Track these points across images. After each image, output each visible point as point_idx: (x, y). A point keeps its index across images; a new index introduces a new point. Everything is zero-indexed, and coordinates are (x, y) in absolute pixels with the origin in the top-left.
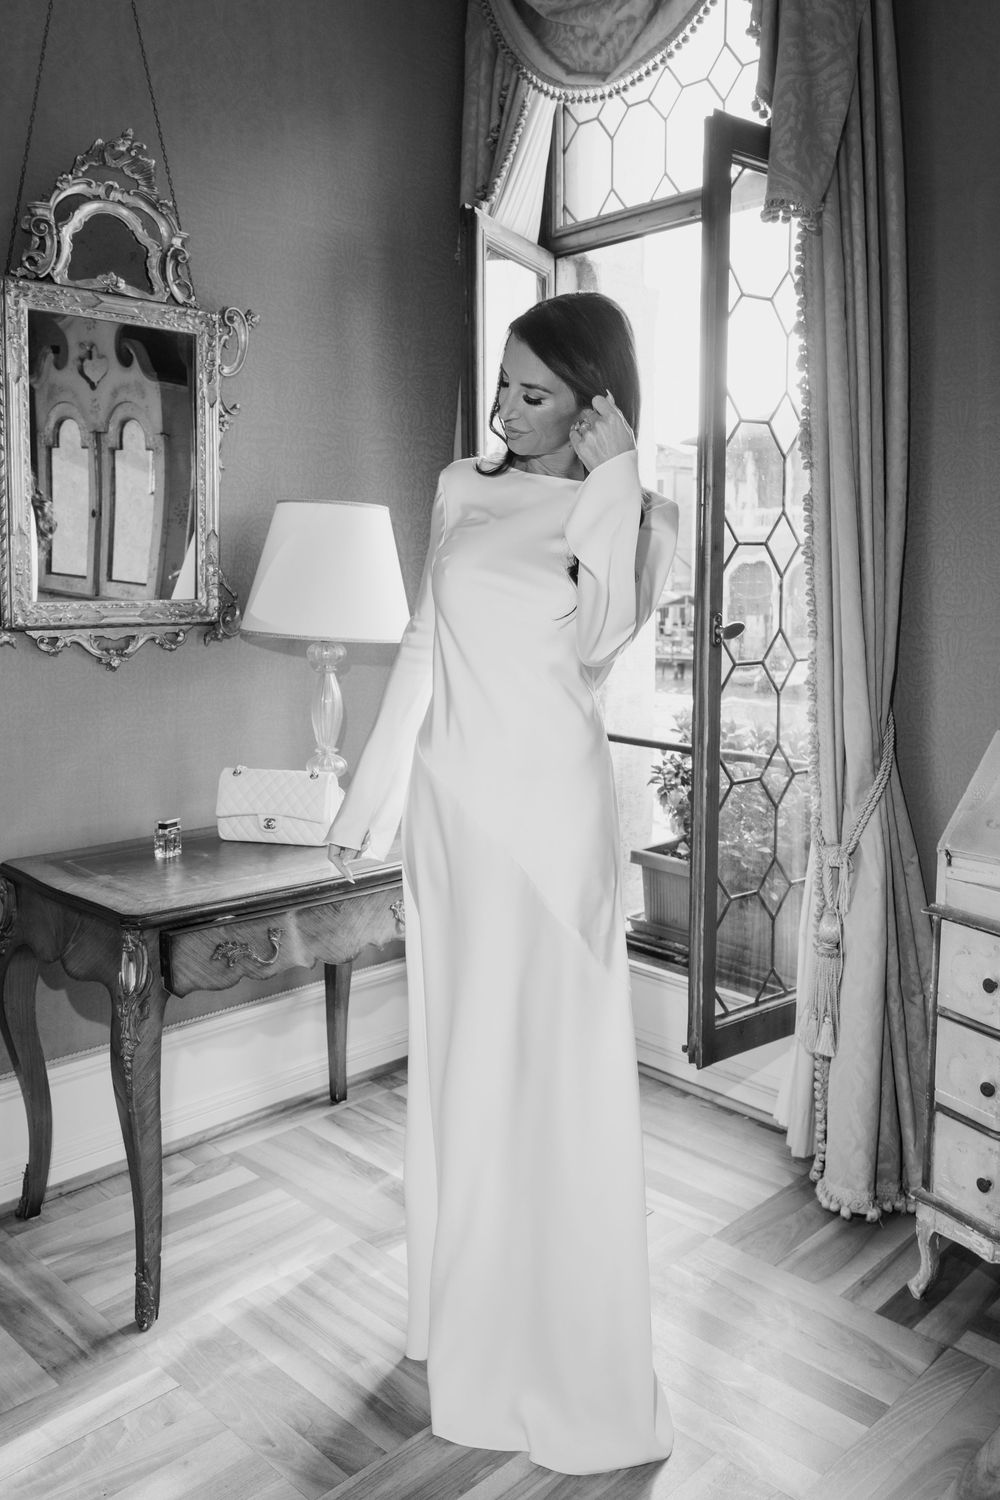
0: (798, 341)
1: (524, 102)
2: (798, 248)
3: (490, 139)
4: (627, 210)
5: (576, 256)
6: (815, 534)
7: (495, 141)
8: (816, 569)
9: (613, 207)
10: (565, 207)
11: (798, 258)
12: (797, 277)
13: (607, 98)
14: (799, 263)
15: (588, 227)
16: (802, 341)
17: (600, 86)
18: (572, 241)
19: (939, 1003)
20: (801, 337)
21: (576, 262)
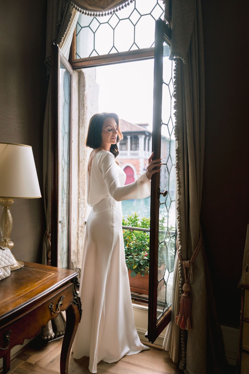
0: (174, 100)
1: (71, 13)
2: (175, 70)
3: (58, 24)
4: (99, 56)
5: (79, 70)
6: (180, 161)
7: (60, 26)
8: (180, 173)
9: (94, 54)
10: (76, 53)
11: (175, 74)
12: (174, 80)
13: (104, 15)
14: (175, 75)
15: (85, 60)
16: (175, 100)
17: (102, 11)
18: (79, 64)
19: (244, 317)
20: (175, 99)
21: (78, 72)
